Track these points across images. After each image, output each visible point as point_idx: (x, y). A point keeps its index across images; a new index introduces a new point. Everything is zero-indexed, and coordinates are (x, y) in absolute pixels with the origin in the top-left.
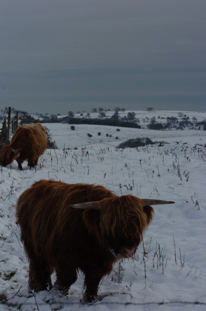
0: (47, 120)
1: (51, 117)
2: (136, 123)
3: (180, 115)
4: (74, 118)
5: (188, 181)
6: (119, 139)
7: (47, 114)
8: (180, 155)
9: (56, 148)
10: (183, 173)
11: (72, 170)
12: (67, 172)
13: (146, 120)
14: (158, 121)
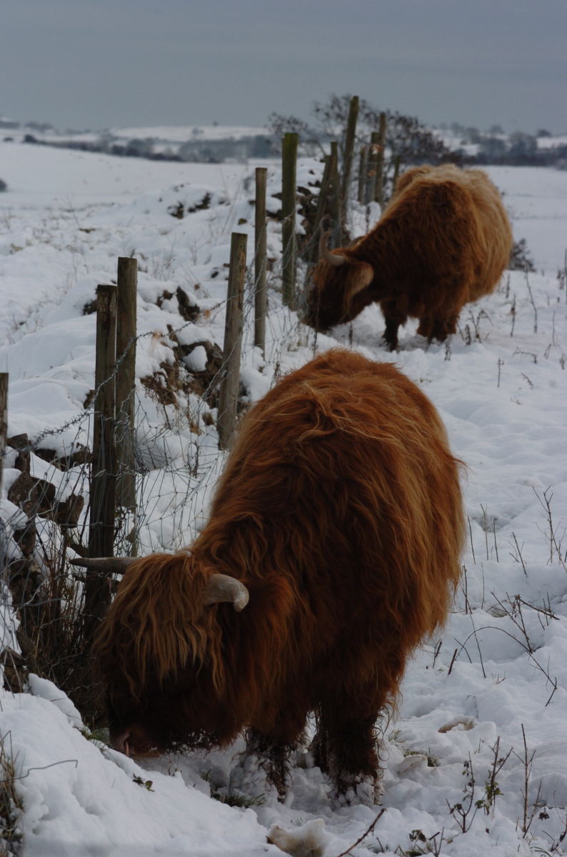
0: (496, 154)
7: (496, 129)
9: (528, 267)
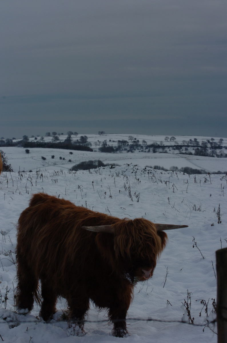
0: (2, 144)
1: (6, 141)
2: (88, 146)
3: (131, 138)
4: (28, 141)
5: (138, 202)
6: (72, 161)
7: (3, 138)
8: (131, 176)
9: (11, 171)
10: (133, 194)
11: (27, 192)
12: (22, 193)
13: (98, 143)
14: (110, 144)
